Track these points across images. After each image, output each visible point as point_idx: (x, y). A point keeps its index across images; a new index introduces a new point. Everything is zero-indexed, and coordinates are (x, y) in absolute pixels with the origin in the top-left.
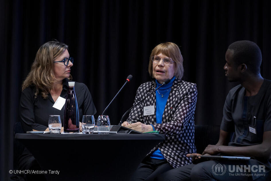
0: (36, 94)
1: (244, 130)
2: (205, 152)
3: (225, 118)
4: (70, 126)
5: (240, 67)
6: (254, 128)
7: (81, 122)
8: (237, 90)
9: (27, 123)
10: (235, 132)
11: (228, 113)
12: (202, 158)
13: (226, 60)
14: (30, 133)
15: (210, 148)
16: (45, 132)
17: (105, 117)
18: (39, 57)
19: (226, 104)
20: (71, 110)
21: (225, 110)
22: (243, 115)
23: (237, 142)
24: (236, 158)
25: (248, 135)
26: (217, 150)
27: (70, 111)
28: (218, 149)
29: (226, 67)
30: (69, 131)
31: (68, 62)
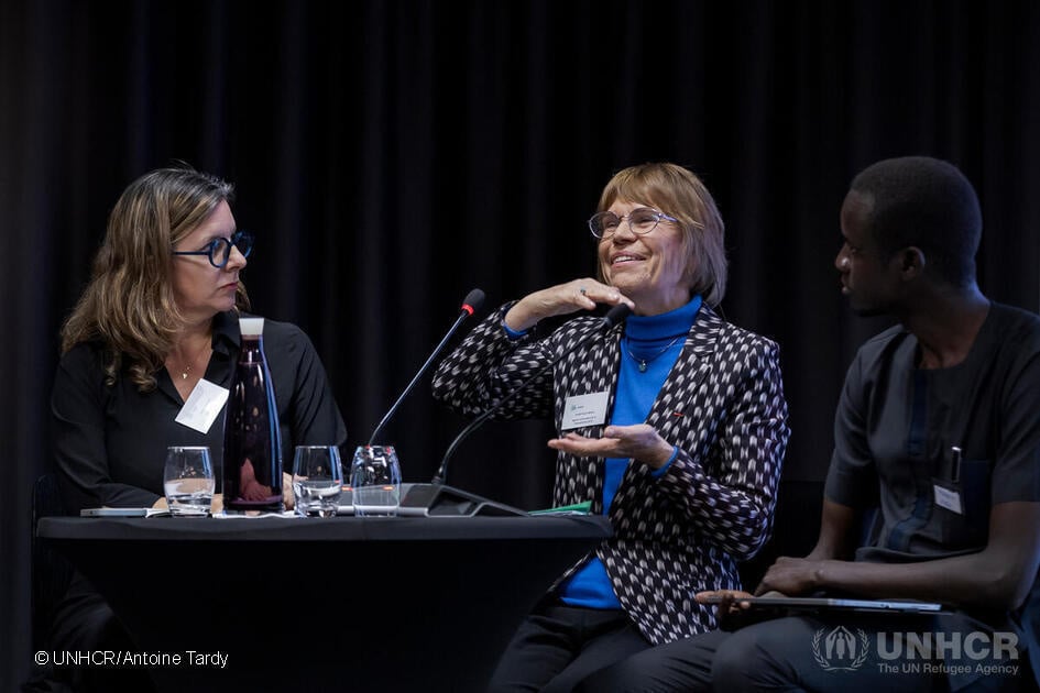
0: (111, 370)
1: (914, 500)
2: (766, 585)
3: (842, 454)
4: (245, 488)
5: (900, 260)
6: (953, 491)
7: (291, 472)
8: (886, 344)
9: (79, 481)
10: (880, 506)
11: (854, 434)
12: (753, 606)
13: (844, 231)
14: (94, 514)
15: (786, 571)
16: (150, 512)
17: (380, 453)
18: (117, 230)
19: (847, 400)
20: (252, 428)
21: (842, 423)
22: (910, 441)
23: (889, 548)
24: (887, 608)
25: (928, 519)
26: (813, 578)
27: (248, 428)
28: (817, 574)
29: (844, 261)
30: (242, 509)
31: (228, 252)
